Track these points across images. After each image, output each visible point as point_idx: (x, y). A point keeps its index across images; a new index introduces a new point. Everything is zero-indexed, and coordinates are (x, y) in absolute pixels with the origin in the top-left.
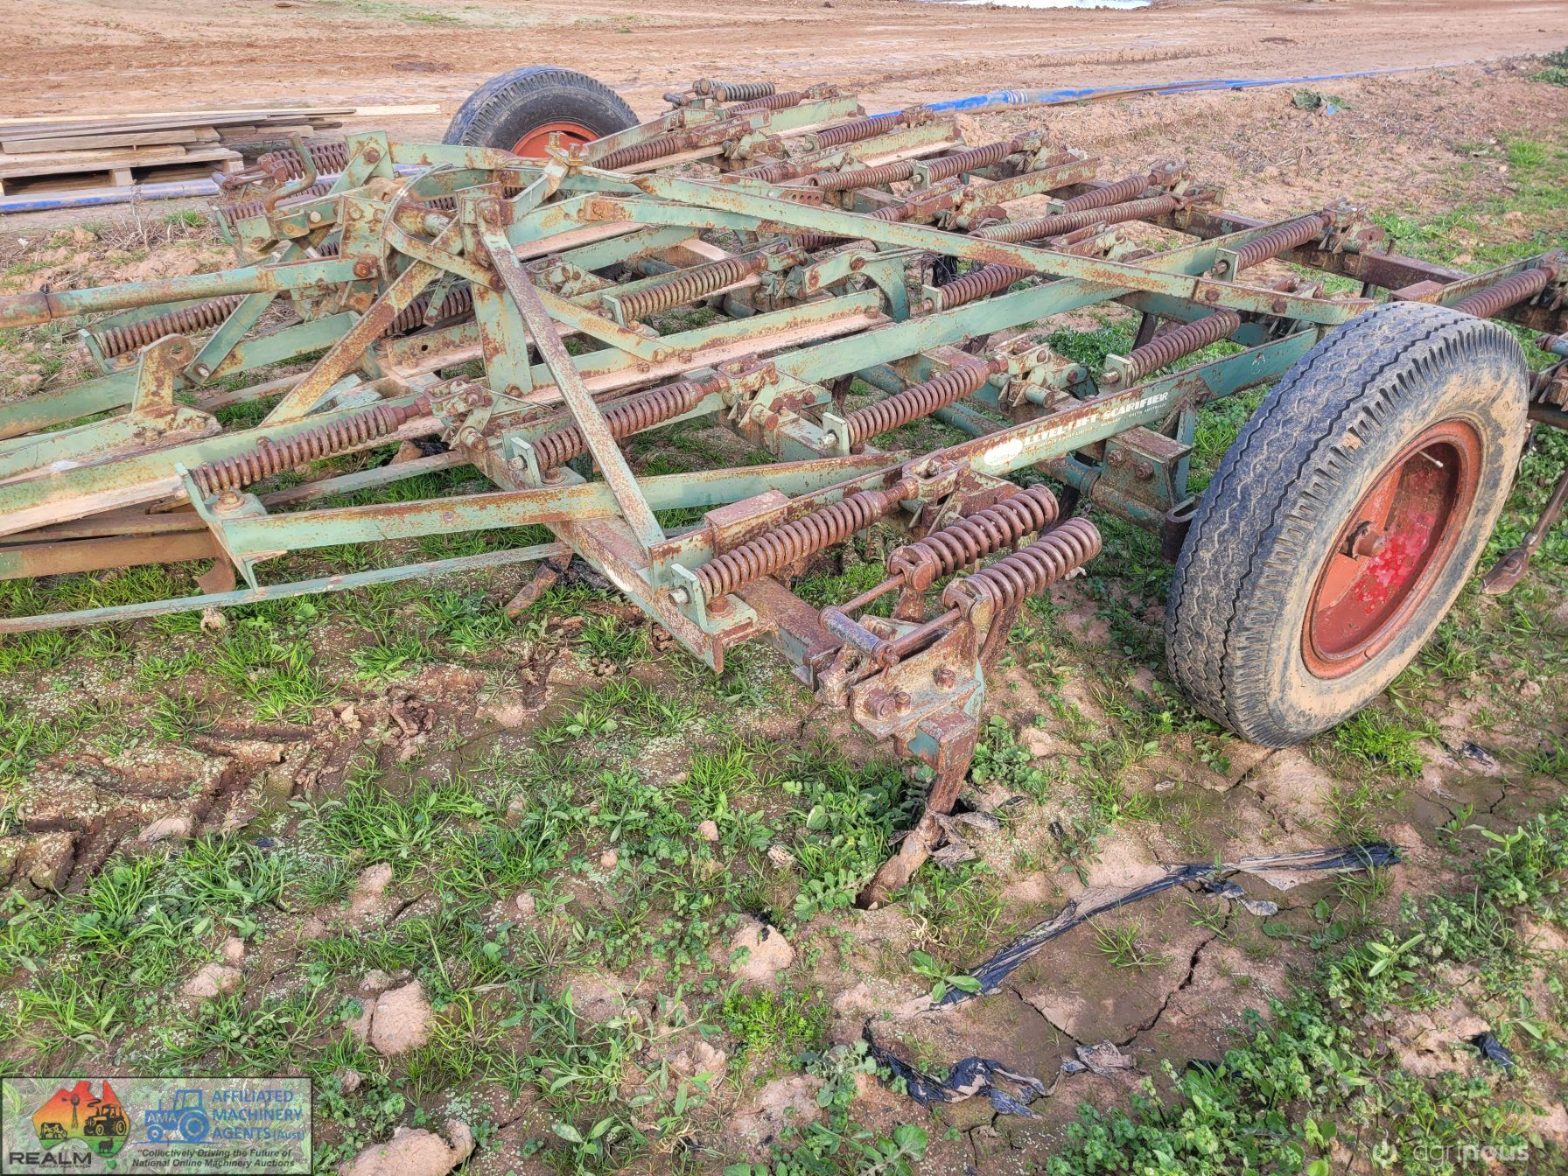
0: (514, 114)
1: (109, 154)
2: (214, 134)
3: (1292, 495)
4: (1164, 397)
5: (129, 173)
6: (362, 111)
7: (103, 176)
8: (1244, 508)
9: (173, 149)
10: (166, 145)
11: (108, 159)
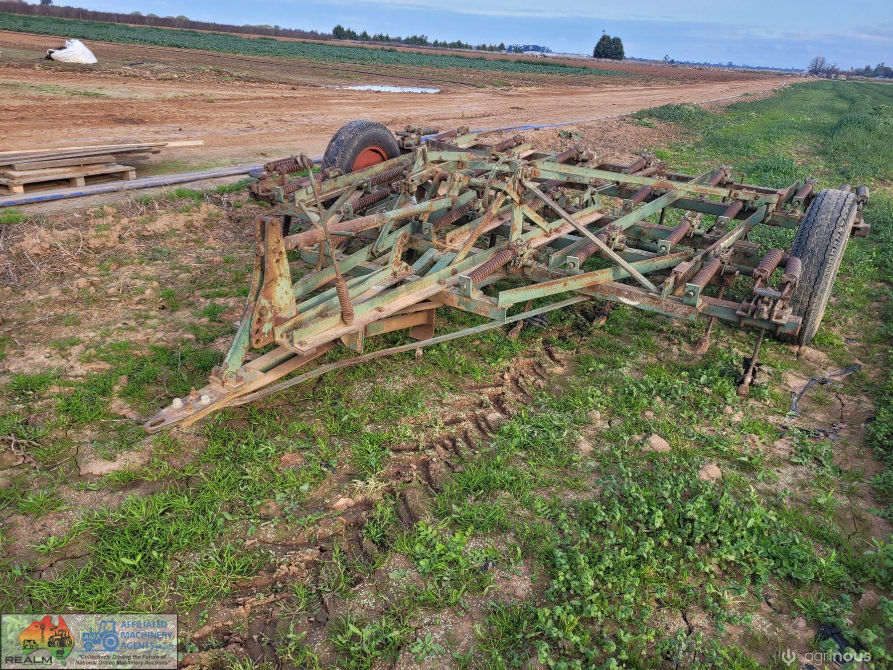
0: (360, 142)
1: (69, 169)
2: (113, 158)
3: (830, 248)
4: (742, 230)
5: (83, 179)
6: (171, 144)
7: (68, 182)
8: (813, 254)
9: (99, 166)
10: (94, 164)
11: (69, 172)
